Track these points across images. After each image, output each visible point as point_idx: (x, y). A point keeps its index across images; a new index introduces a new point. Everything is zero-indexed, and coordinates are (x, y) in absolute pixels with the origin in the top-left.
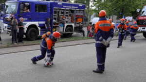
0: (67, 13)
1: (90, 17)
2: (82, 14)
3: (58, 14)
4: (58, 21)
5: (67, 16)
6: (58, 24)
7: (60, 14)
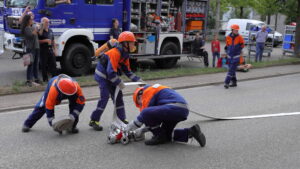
0: (164, 7)
1: (221, 18)
2: (202, 11)
3: (143, 10)
4: (142, 28)
5: (165, 14)
6: (141, 35)
7: (148, 10)
